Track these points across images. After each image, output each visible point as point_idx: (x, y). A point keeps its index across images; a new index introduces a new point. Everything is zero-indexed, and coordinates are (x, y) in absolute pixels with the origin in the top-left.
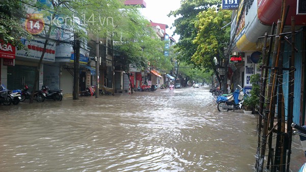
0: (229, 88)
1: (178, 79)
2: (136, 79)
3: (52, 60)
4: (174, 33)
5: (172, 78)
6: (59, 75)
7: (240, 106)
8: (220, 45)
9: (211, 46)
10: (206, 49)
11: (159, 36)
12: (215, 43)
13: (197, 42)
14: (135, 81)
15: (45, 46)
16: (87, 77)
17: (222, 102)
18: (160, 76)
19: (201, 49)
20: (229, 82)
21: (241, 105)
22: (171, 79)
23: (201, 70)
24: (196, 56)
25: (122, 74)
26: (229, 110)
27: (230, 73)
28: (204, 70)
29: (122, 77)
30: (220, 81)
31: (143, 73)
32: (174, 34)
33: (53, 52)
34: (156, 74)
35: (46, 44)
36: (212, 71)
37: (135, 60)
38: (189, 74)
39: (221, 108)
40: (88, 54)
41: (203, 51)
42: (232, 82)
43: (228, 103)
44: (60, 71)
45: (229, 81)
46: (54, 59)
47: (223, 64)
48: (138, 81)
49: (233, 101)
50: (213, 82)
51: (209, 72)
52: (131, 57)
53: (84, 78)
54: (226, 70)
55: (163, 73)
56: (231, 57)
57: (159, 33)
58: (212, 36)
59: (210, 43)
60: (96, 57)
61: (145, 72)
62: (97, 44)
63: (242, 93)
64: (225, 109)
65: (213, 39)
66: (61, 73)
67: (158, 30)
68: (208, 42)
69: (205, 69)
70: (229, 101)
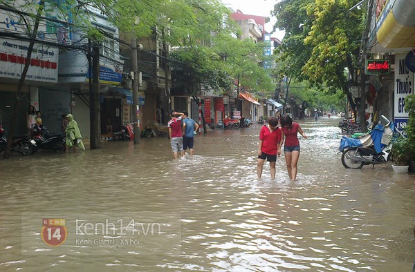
0: (369, 121)
1: (289, 106)
2: (216, 109)
3: (52, 79)
4: (275, 28)
5: (278, 105)
6: (71, 105)
7: (386, 156)
8: (353, 44)
9: (336, 47)
10: (327, 51)
11: (254, 36)
12: (343, 40)
13: (311, 40)
14: (212, 111)
15: (29, 54)
16: (124, 108)
17: (350, 149)
18: (256, 103)
19: (318, 52)
20: (370, 110)
21: (387, 154)
22: (276, 108)
23: (322, 90)
24: (310, 65)
25: (189, 100)
26: (363, 163)
27: (371, 95)
28: (326, 90)
29: (189, 105)
30: (354, 109)
31: (226, 100)
32: (274, 31)
33: (54, 66)
34: (250, 100)
35: (30, 50)
36: (340, 92)
37: (208, 76)
38: (306, 99)
39: (347, 162)
40: (121, 68)
41: (321, 55)
42: (375, 109)
43: (362, 151)
44: (72, 100)
45: (372, 107)
46: (56, 77)
47: (359, 78)
48: (219, 114)
49: (372, 147)
50: (345, 109)
51: (335, 93)
52: (200, 71)
53: (118, 110)
54: (363, 89)
55: (261, 98)
56: (369, 63)
57: (253, 31)
58: (337, 30)
59: (334, 42)
60: (132, 73)
61: (230, 97)
62: (134, 48)
63: (389, 132)
64: (356, 162)
65: (338, 34)
66: (73, 102)
67: (251, 26)
68: (331, 40)
69: (328, 88)
70: (364, 147)
